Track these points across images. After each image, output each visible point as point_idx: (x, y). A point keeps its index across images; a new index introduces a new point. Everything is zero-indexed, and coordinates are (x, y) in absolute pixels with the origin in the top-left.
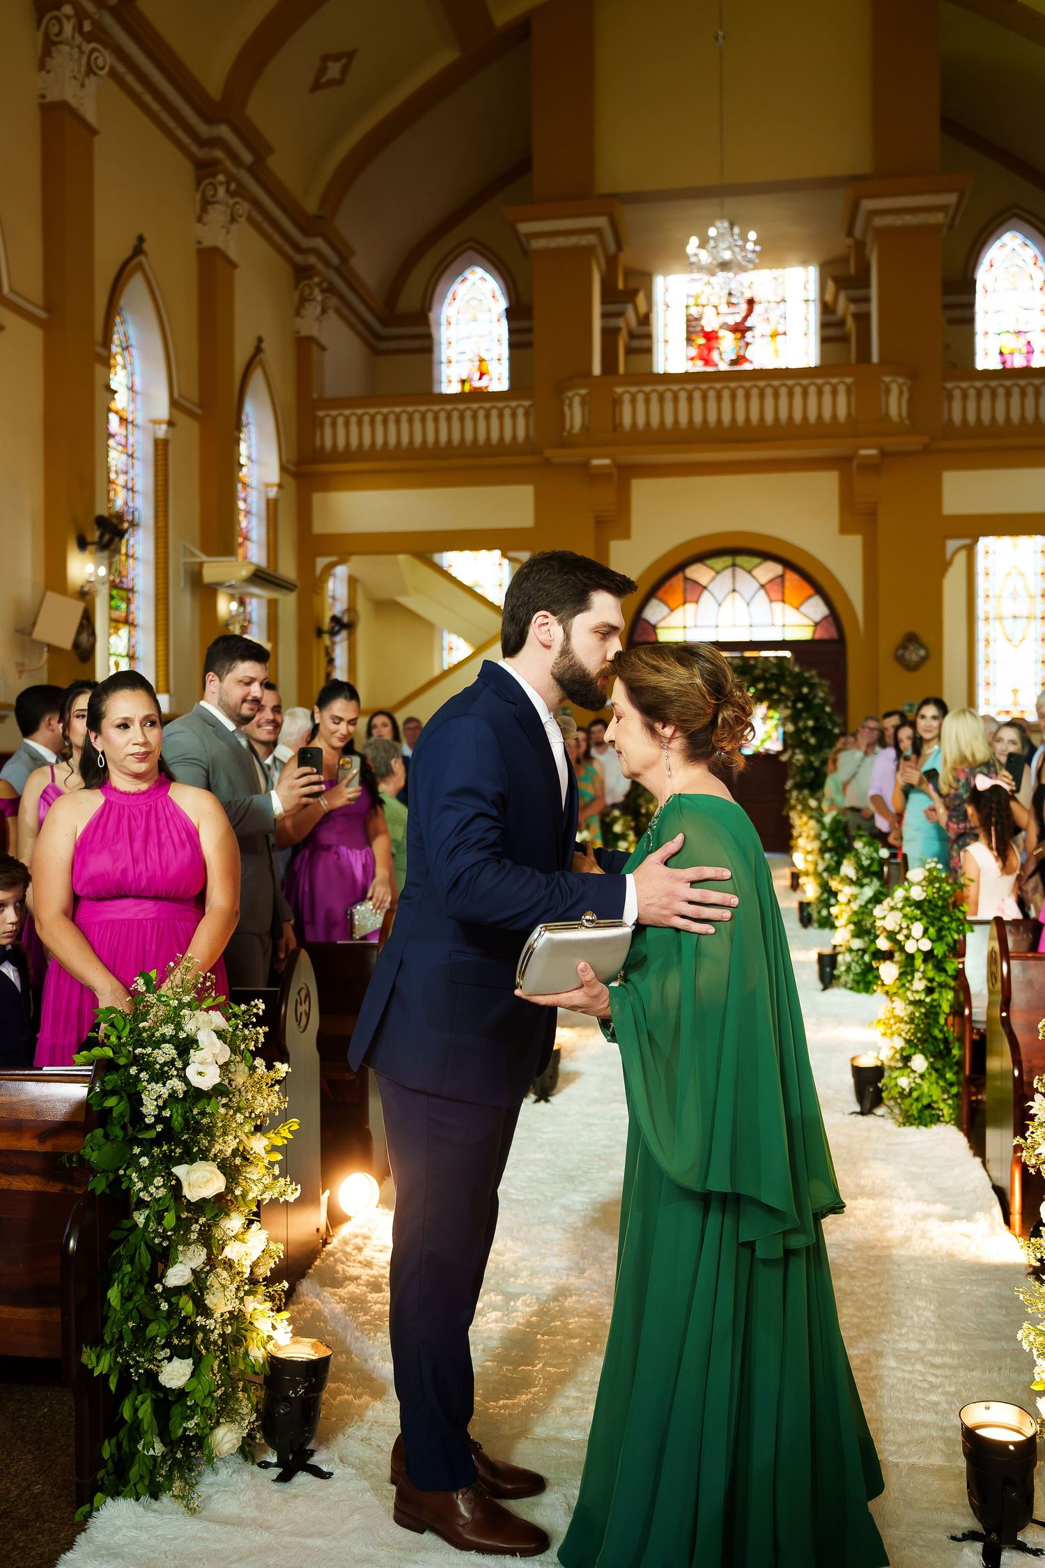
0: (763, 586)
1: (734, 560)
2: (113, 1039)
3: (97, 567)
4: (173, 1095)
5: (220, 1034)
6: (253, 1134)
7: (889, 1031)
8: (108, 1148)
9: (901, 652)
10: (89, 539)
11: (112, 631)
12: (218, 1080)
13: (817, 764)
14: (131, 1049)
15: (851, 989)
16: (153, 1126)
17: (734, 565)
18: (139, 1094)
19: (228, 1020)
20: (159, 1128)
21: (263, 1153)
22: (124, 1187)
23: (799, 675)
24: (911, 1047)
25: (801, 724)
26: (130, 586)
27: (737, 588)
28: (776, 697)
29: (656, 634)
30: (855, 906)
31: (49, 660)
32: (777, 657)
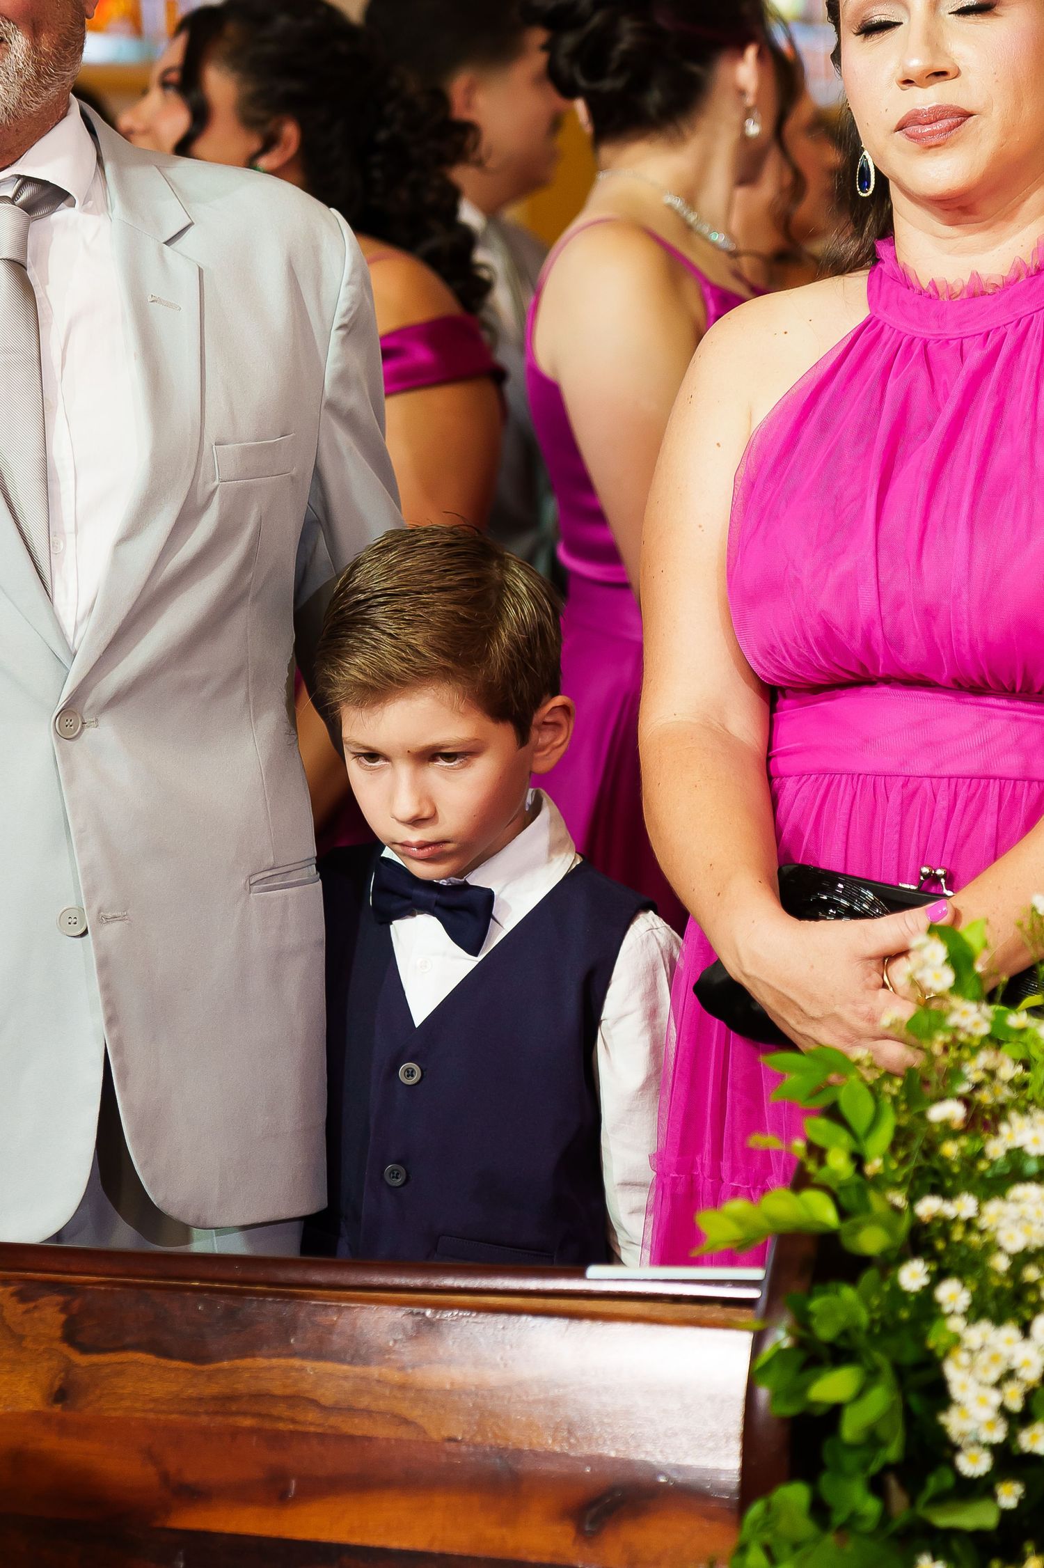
2: (838, 1162)
8: (826, 1549)
14: (899, 1199)
16: (981, 1489)
20: (1009, 1495)
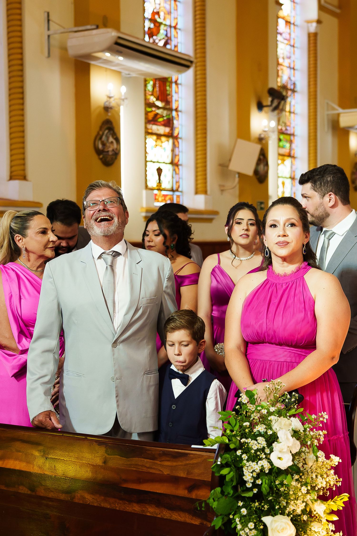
2: (228, 432)
3: (269, 121)
4: (262, 470)
5: (296, 434)
6: (316, 501)
8: (223, 499)
10: (265, 104)
11: (280, 162)
12: (291, 464)
16: (251, 489)
18: (242, 467)
19: (303, 424)
20: (255, 491)
21: (322, 514)
22: (233, 526)
26: (292, 132)
31: (240, 182)
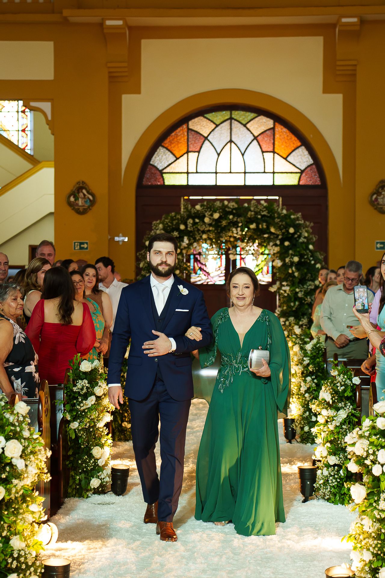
0: (255, 138)
1: (231, 114)
7: (359, 545)
9: (375, 196)
13: (300, 295)
15: (328, 500)
17: (231, 119)
23: (287, 217)
24: (378, 560)
25: (287, 260)
27: (233, 139)
28: (266, 236)
29: (163, 180)
30: (331, 427)
32: (266, 200)
